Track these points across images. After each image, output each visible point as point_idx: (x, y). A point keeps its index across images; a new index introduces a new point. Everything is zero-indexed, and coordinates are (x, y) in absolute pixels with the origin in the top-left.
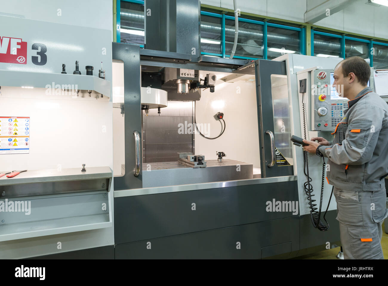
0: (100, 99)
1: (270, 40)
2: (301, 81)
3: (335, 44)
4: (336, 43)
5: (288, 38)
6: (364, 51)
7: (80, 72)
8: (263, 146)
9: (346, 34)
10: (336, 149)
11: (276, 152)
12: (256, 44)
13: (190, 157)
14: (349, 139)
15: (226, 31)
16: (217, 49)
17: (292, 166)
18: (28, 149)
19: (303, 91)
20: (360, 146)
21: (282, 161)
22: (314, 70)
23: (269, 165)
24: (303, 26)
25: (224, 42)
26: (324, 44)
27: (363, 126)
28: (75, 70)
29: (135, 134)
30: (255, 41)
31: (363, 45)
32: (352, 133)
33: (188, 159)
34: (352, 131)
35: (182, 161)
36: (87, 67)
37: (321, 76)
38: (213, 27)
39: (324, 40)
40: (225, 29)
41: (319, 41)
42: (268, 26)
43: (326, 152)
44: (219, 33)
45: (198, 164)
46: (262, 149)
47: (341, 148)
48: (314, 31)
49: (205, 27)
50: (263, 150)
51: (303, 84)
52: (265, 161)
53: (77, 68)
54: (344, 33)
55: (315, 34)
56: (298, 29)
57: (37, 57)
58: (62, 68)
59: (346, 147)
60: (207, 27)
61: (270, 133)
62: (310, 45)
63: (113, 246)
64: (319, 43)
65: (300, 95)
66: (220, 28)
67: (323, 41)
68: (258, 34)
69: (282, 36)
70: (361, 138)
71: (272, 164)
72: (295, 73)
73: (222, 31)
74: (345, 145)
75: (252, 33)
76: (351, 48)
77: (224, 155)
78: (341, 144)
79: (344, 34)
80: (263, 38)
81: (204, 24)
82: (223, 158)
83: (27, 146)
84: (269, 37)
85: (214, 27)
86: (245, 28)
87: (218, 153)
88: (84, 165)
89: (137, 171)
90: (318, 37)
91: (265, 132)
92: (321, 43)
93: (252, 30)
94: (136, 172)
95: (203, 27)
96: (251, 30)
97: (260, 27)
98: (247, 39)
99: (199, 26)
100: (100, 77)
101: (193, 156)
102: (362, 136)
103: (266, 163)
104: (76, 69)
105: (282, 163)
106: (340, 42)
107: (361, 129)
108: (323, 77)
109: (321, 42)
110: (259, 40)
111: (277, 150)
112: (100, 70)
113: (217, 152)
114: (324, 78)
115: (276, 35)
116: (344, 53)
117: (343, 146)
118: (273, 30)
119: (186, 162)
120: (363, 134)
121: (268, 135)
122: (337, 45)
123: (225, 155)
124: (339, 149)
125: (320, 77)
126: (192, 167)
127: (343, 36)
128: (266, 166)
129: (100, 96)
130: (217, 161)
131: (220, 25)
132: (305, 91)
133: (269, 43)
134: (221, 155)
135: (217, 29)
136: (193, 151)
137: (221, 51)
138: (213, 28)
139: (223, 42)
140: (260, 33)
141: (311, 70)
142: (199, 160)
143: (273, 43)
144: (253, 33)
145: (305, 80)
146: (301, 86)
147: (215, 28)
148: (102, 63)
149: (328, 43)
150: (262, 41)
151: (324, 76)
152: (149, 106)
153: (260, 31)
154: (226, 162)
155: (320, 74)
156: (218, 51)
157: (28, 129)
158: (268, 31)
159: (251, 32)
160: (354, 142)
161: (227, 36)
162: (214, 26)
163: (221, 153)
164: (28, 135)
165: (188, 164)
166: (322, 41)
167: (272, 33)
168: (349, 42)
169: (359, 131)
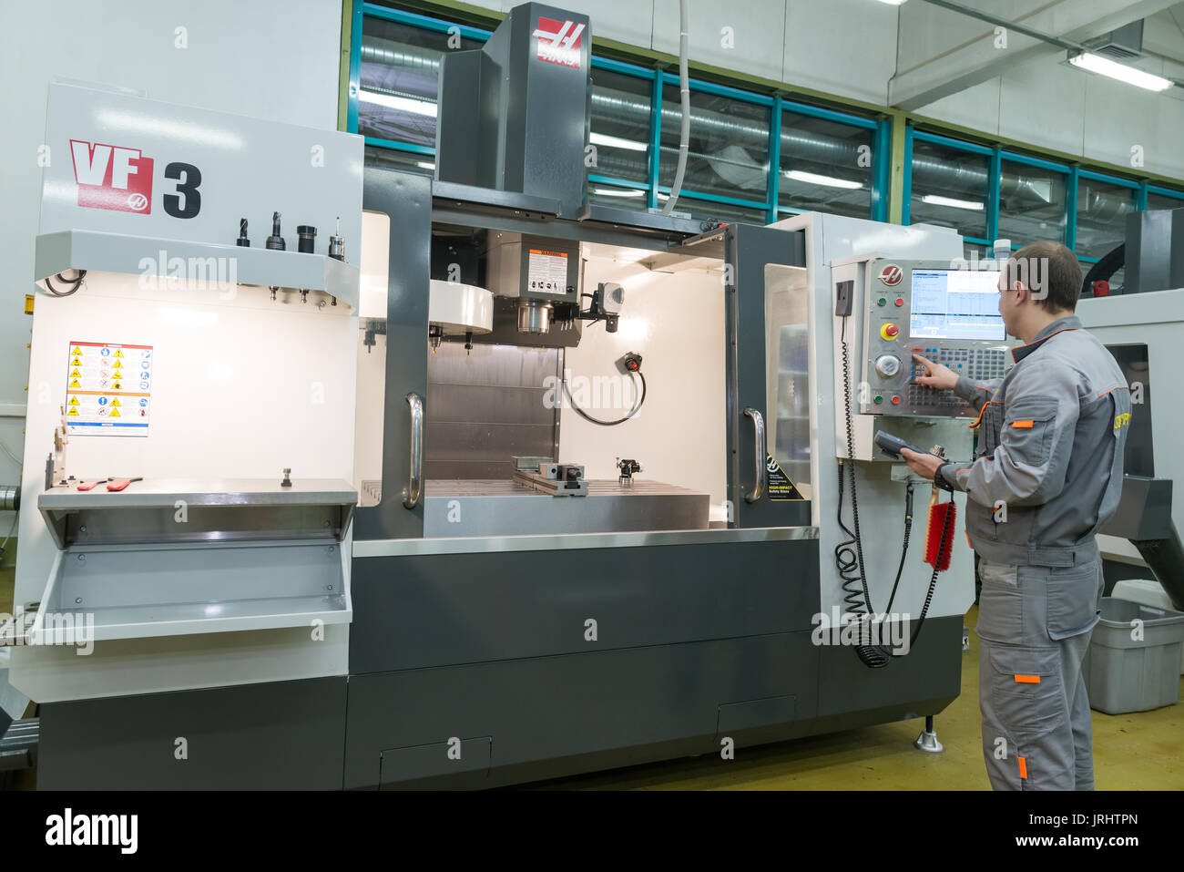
0: (329, 308)
1: (788, 148)
2: (840, 286)
3: (974, 170)
4: (976, 167)
5: (842, 147)
6: (1053, 194)
7: (283, 239)
8: (737, 447)
9: (1002, 144)
10: (983, 471)
11: (769, 465)
12: (748, 157)
13: (547, 468)
14: (1010, 445)
15: (665, 118)
16: (637, 165)
17: (809, 503)
18: (147, 425)
19: (845, 311)
20: (1033, 460)
21: (784, 487)
22: (872, 259)
23: (747, 497)
24: (884, 116)
25: (658, 147)
26: (943, 170)
27: (1038, 412)
28: (271, 235)
29: (412, 402)
30: (746, 149)
31: (1050, 178)
32: (1015, 430)
33: (540, 473)
34: (1015, 425)
35: (525, 478)
36: (301, 230)
37: (888, 277)
38: (626, 103)
39: (942, 158)
40: (662, 111)
41: (928, 161)
42: (784, 110)
43: (958, 479)
44: (643, 122)
45: (566, 487)
46: (734, 455)
47: (993, 468)
48: (916, 132)
49: (605, 102)
50: (737, 457)
51: (845, 293)
52: (739, 487)
53: (277, 229)
54: (998, 143)
55: (915, 140)
56: (870, 123)
57: (178, 197)
58: (240, 228)
59: (1004, 463)
60: (611, 104)
61: (754, 415)
62: (901, 170)
63: (345, 677)
64: (929, 164)
65: (838, 320)
66: (648, 108)
67: (939, 160)
68: (756, 131)
69: (822, 140)
70: (1035, 441)
71: (755, 495)
72: (827, 263)
73: (652, 116)
74: (1000, 458)
75: (737, 127)
76: (1018, 184)
77: (636, 468)
78: (992, 459)
79: (999, 146)
80: (770, 143)
81: (601, 94)
82: (635, 475)
83: (143, 418)
84: (786, 140)
85: (631, 105)
86: (718, 111)
87: (620, 461)
88: (289, 471)
89: (412, 496)
90: (926, 148)
91: (742, 412)
92: (935, 166)
93: (740, 119)
94: (409, 498)
95: (600, 101)
96: (734, 118)
97: (761, 112)
98: (724, 143)
99: (588, 97)
100: (331, 255)
101: (555, 466)
102: (1037, 436)
103: (741, 490)
104: (274, 231)
105: (784, 494)
106: (986, 167)
107: (1035, 418)
108: (894, 280)
109: (933, 162)
110: (757, 148)
111: (771, 459)
112: (332, 239)
113: (618, 459)
114: (895, 282)
115: (805, 137)
116: (998, 198)
117: (997, 460)
118: (797, 121)
119: (535, 481)
120: (1039, 432)
121: (749, 419)
122: (979, 175)
123: (638, 468)
124: (990, 470)
125: (885, 279)
126: (550, 494)
127: (995, 149)
128: (741, 499)
129: (330, 301)
130: (618, 484)
131: (649, 99)
132: (848, 313)
133: (787, 158)
134: (629, 468)
135: (637, 109)
136: (554, 453)
137: (646, 172)
138: (628, 107)
139: (654, 148)
140: (761, 128)
141: (865, 260)
142: (571, 477)
143: (798, 157)
144: (740, 128)
145: (851, 283)
146: (839, 298)
147: (632, 107)
148: (338, 221)
149: (951, 165)
150: (766, 151)
151: (895, 277)
152: (442, 328)
153: (762, 123)
154: (641, 485)
155: (887, 272)
156: (638, 171)
157: (148, 375)
158: (784, 123)
159: (735, 123)
160: (1019, 450)
161: (665, 131)
162: (629, 101)
163: (629, 461)
164: (147, 391)
165: (539, 487)
166: (936, 159)
167: (795, 130)
168: (1012, 168)
169: (1029, 424)
